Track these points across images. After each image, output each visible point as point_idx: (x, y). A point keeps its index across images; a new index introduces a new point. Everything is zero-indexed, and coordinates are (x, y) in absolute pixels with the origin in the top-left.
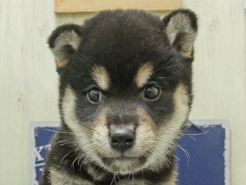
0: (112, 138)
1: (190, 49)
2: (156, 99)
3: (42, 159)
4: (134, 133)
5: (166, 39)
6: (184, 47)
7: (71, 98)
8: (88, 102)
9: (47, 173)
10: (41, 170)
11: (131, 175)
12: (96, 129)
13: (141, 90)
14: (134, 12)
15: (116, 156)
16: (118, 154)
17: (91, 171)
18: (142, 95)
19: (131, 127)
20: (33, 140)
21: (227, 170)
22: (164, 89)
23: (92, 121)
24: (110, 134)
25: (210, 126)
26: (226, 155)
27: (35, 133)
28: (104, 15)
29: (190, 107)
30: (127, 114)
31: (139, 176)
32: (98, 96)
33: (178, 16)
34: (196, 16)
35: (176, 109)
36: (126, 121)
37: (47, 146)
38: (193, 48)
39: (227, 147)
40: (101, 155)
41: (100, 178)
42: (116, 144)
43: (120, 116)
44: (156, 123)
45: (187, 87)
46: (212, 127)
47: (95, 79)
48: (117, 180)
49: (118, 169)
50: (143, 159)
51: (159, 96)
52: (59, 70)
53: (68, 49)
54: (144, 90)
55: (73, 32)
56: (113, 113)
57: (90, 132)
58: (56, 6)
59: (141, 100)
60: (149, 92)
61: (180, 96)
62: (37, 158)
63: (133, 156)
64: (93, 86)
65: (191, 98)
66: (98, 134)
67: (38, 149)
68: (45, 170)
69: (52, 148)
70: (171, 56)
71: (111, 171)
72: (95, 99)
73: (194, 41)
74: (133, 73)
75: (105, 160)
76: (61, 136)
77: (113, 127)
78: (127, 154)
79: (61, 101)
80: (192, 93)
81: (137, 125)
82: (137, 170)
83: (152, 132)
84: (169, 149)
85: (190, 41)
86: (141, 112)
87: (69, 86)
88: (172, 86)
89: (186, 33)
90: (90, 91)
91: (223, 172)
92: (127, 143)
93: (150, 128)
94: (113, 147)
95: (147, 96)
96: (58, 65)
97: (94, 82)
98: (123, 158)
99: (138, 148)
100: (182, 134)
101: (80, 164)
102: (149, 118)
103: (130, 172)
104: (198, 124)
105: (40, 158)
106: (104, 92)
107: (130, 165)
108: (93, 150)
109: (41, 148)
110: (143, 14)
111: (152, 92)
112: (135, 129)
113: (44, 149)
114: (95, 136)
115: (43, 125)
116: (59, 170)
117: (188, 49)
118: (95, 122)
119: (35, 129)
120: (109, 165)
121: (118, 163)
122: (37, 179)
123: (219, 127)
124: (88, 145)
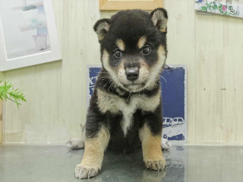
0: (127, 74)
1: (165, 27)
2: (149, 54)
3: (93, 84)
4: (138, 72)
5: (152, 23)
6: (162, 27)
7: (106, 55)
8: (115, 57)
9: (96, 91)
10: (92, 89)
11: (138, 92)
12: (119, 70)
13: (141, 50)
14: (135, 11)
15: (130, 84)
16: (131, 82)
17: (118, 90)
18: (142, 52)
19: (137, 69)
20: (89, 74)
21: (185, 90)
22: (152, 49)
23: (117, 67)
24: (126, 73)
25: (177, 68)
26: (185, 82)
27: (90, 70)
28: (121, 13)
29: (166, 57)
30: (134, 62)
31: (142, 93)
32: (120, 53)
33: (158, 11)
34: (166, 11)
35: (159, 58)
36: (134, 66)
37: (95, 77)
38: (166, 27)
39: (185, 78)
40: (123, 83)
41: (122, 94)
42: (130, 77)
43: (131, 63)
44: (149, 66)
45: (164, 47)
46: (178, 68)
47: (118, 46)
48: (131, 95)
49: (132, 90)
50: (143, 84)
51: (150, 52)
52: (100, 42)
53: (104, 31)
54: (142, 50)
55: (106, 22)
56: (127, 62)
57: (117, 72)
58: (100, 6)
59: (141, 55)
60: (145, 50)
61: (160, 51)
62: (90, 83)
63: (138, 83)
64: (117, 49)
65: (166, 52)
66: (120, 73)
67: (91, 79)
68: (95, 89)
69: (98, 78)
70: (155, 32)
71: (128, 91)
72: (118, 55)
73: (166, 24)
74: (137, 41)
75: (124, 85)
76: (102, 75)
77: (127, 69)
78: (135, 82)
79: (102, 57)
80: (166, 49)
81: (139, 67)
82: (141, 89)
83: (147, 70)
84: (157, 78)
85: (165, 24)
86: (141, 61)
87: (105, 49)
88: (156, 47)
89: (162, 20)
90: (115, 51)
91: (184, 91)
92: (135, 77)
93: (146, 68)
94: (128, 79)
95: (144, 53)
96: (99, 39)
97: (117, 47)
98: (133, 84)
99: (140, 79)
100: (163, 70)
101: (112, 88)
102: (146, 64)
103: (138, 91)
104: (171, 67)
105: (92, 83)
106: (122, 52)
107: (137, 87)
108: (119, 81)
109: (92, 78)
110: (140, 11)
111: (146, 50)
112: (138, 69)
113: (94, 78)
114: (119, 74)
115: (93, 67)
116: (101, 90)
117: (163, 27)
118: (119, 67)
119: (89, 68)
120: (127, 88)
121: (131, 87)
122: (90, 94)
123: (182, 68)
124: (116, 79)
